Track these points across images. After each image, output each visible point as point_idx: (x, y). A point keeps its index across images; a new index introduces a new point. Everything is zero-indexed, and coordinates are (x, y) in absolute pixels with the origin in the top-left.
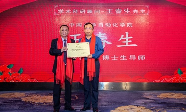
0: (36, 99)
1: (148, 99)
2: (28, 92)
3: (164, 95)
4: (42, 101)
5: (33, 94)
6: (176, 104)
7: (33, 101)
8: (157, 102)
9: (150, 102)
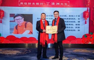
0: (7, 53)
1: (68, 52)
2: (4, 49)
3: (76, 51)
4: (10, 53)
5: (6, 50)
6: (82, 55)
7: (6, 53)
8: (72, 54)
9: (68, 54)
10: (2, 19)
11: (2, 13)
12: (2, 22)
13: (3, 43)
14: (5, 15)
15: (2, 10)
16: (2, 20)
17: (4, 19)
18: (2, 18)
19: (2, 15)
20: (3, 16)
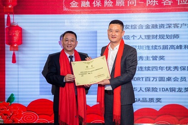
10: (16, 52)
11: (17, 35)
12: (17, 59)
13: (19, 121)
14: (26, 40)
15: (17, 26)
16: (16, 56)
17: (23, 50)
18: (16, 49)
19: (16, 39)
20: (20, 42)
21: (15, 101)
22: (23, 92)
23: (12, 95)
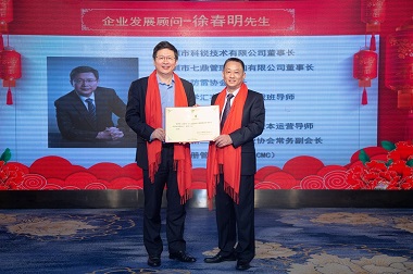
0: (39, 229)
1: (292, 226)
3: (326, 218)
4: (52, 232)
5: (34, 216)
7: (34, 232)
8: (309, 233)
9: (294, 234)
10: (12, 89)
11: (14, 63)
13: (19, 187)
15: (14, 51)
18: (14, 84)
19: (12, 69)
21: (12, 160)
22: (23, 145)
23: (8, 150)
